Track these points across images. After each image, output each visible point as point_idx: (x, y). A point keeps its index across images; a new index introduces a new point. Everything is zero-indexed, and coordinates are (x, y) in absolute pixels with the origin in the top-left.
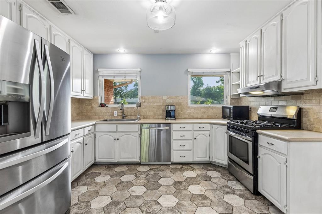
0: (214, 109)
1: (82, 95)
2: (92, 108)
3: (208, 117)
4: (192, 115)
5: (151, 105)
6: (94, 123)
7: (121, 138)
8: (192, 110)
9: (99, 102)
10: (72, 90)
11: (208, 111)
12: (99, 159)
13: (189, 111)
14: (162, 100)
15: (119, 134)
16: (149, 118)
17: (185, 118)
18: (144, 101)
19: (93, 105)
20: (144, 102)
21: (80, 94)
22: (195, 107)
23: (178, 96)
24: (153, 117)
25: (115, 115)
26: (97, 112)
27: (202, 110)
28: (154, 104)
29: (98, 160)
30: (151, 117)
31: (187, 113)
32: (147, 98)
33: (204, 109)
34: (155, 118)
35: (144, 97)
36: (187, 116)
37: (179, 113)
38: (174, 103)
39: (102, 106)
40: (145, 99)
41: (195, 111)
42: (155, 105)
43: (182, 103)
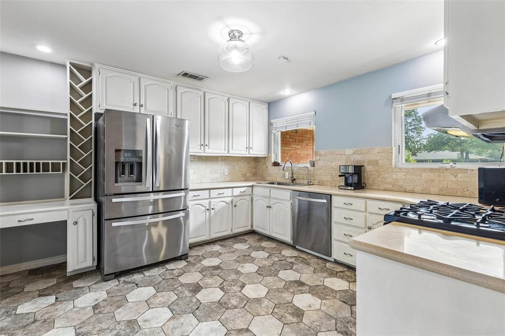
0: (460, 175)
1: (248, 153)
2: (266, 167)
3: (442, 193)
4: (400, 184)
5: (328, 163)
6: (251, 184)
7: (273, 206)
8: (401, 175)
9: (273, 160)
10: (232, 148)
11: (441, 179)
12: (256, 226)
13: (394, 176)
14: (344, 156)
15: (273, 201)
16: (325, 184)
17: (385, 190)
18: (318, 158)
19: (267, 164)
20: (319, 160)
21: (245, 153)
22: (408, 169)
23: (372, 149)
24: (332, 184)
25: (286, 178)
26: (270, 172)
27: (425, 176)
28: (333, 162)
29: (255, 228)
30: (328, 184)
31: (389, 180)
32: (323, 154)
33: (430, 174)
34: (334, 185)
35: (319, 153)
36: (390, 186)
37: (374, 180)
38: (364, 162)
39: (275, 166)
40: (320, 155)
41: (408, 177)
42: (334, 164)
43: (380, 162)
